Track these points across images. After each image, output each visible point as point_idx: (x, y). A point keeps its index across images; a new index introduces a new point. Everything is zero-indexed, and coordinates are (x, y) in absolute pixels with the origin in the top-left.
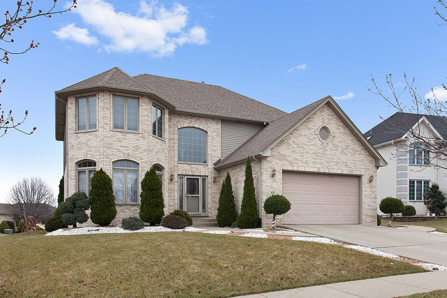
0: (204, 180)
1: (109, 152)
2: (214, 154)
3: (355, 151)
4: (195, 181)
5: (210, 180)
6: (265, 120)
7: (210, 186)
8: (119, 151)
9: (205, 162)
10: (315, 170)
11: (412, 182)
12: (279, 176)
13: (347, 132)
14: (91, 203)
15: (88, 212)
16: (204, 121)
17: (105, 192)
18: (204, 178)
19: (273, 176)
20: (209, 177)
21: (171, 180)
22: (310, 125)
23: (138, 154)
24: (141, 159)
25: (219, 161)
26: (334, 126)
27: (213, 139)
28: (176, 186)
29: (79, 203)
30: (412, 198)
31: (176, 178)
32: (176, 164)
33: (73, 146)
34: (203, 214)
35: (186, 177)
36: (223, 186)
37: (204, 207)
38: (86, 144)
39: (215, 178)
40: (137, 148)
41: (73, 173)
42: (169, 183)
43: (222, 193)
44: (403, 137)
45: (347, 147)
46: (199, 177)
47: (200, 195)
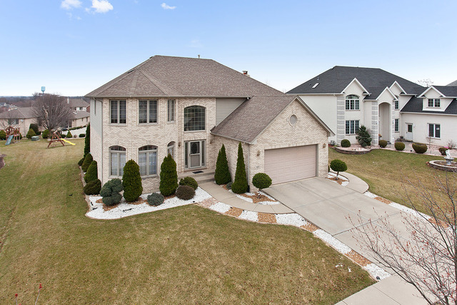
1: (135, 141)
2: (211, 123)
3: (314, 128)
4: (197, 144)
5: (207, 142)
6: (248, 96)
7: (208, 146)
8: (143, 139)
9: (204, 129)
10: (287, 146)
11: (347, 122)
12: (262, 154)
13: (309, 116)
14: (125, 186)
15: (122, 193)
16: (203, 100)
17: (135, 178)
18: (204, 141)
19: (258, 155)
20: (207, 140)
21: (179, 146)
22: (284, 115)
23: (157, 140)
24: (160, 143)
26: (300, 114)
27: (210, 112)
28: (182, 150)
29: (115, 189)
30: (347, 132)
31: (183, 144)
32: (183, 134)
33: (107, 135)
34: (203, 167)
35: (190, 142)
36: (220, 154)
37: (203, 162)
38: (118, 134)
39: (211, 140)
40: (157, 135)
41: (107, 154)
43: (219, 159)
44: (342, 93)
45: (309, 126)
46: (200, 141)
47: (201, 154)
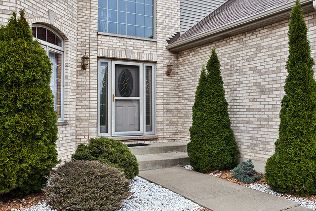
0: (149, 69)
4: (133, 72)
5: (159, 70)
7: (160, 80)
9: (152, 37)
18: (150, 65)
20: (159, 65)
21: (84, 67)
25: (177, 36)
28: (94, 81)
31: (93, 64)
32: (94, 35)
34: (147, 134)
35: (114, 62)
37: (148, 121)
39: (169, 66)
42: (78, 74)
46: (140, 64)
47: (142, 98)
